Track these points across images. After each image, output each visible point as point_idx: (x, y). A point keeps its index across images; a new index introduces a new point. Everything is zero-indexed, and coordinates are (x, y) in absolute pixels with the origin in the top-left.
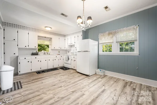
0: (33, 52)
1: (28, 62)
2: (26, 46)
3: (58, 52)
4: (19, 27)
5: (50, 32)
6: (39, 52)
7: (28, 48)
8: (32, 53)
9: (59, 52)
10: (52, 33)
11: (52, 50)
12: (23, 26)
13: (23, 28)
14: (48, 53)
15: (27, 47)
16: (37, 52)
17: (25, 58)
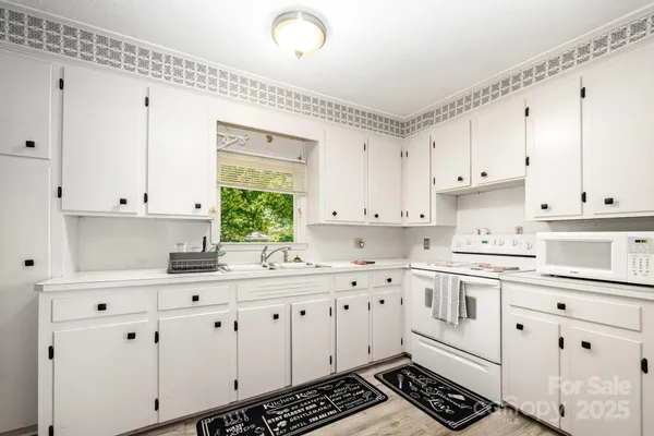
0: (184, 249)
1: (131, 336)
2: (123, 202)
3: (352, 243)
4: (87, 48)
5: (307, 98)
6: (226, 247)
7: (141, 213)
8: (173, 256)
9: (360, 243)
10: (334, 110)
11: (315, 228)
12: (102, 39)
13: (101, 51)
14: (291, 256)
15: (136, 208)
16: (209, 248)
17: (102, 307)
